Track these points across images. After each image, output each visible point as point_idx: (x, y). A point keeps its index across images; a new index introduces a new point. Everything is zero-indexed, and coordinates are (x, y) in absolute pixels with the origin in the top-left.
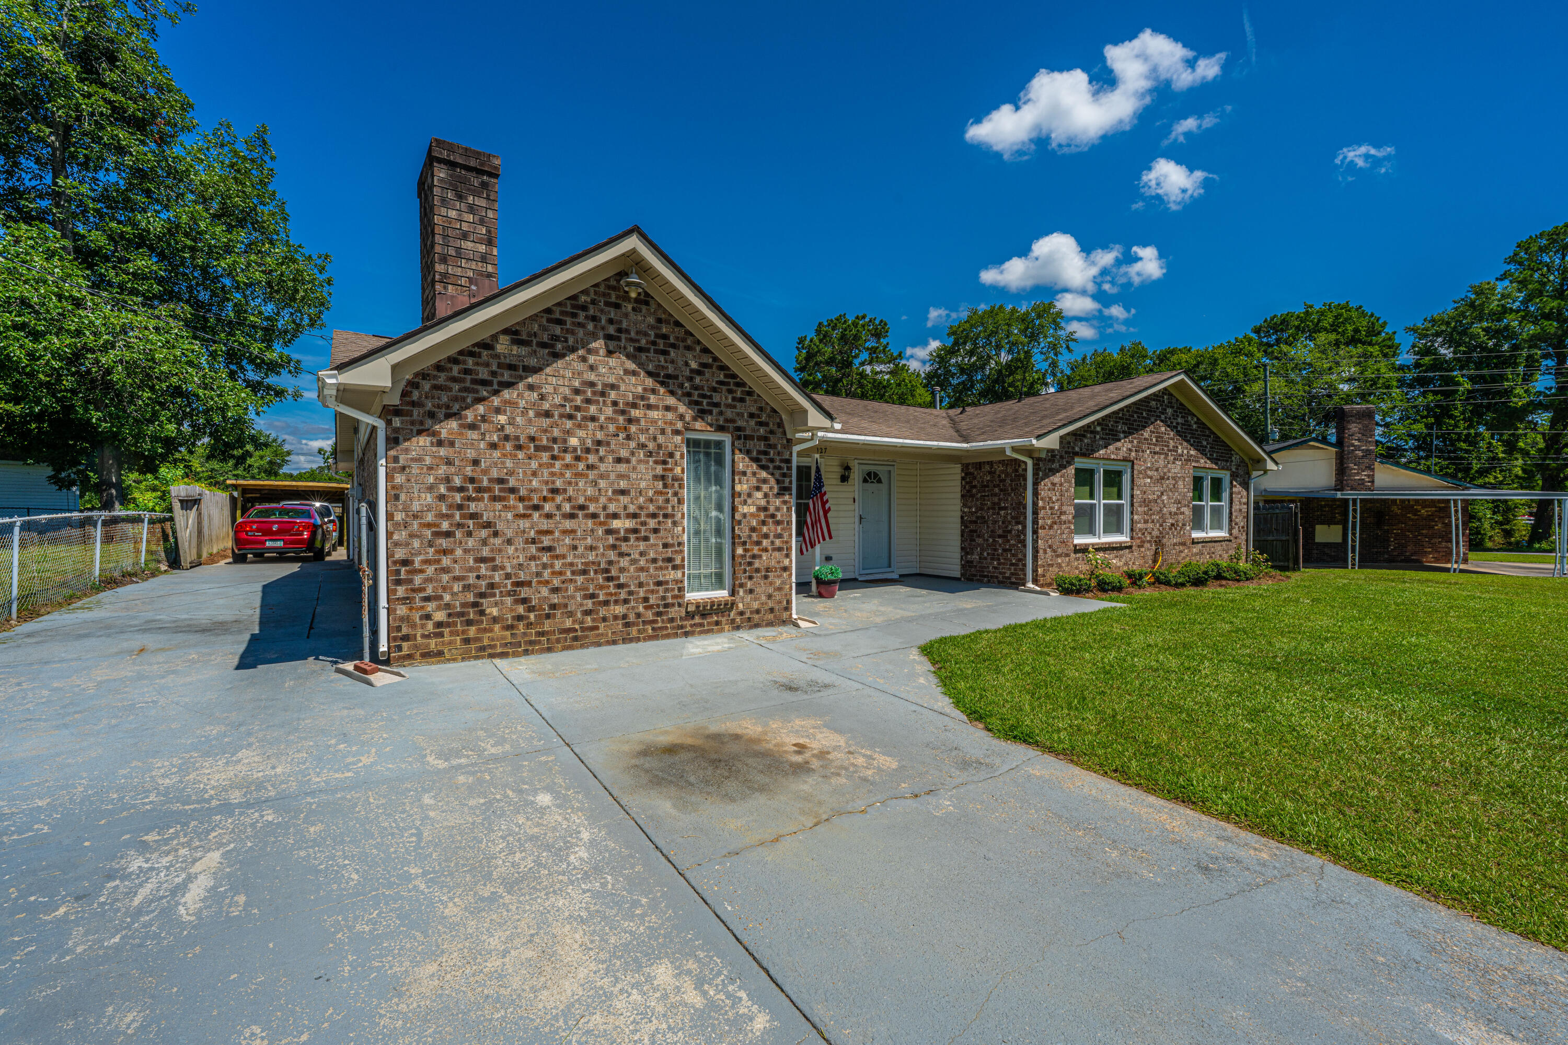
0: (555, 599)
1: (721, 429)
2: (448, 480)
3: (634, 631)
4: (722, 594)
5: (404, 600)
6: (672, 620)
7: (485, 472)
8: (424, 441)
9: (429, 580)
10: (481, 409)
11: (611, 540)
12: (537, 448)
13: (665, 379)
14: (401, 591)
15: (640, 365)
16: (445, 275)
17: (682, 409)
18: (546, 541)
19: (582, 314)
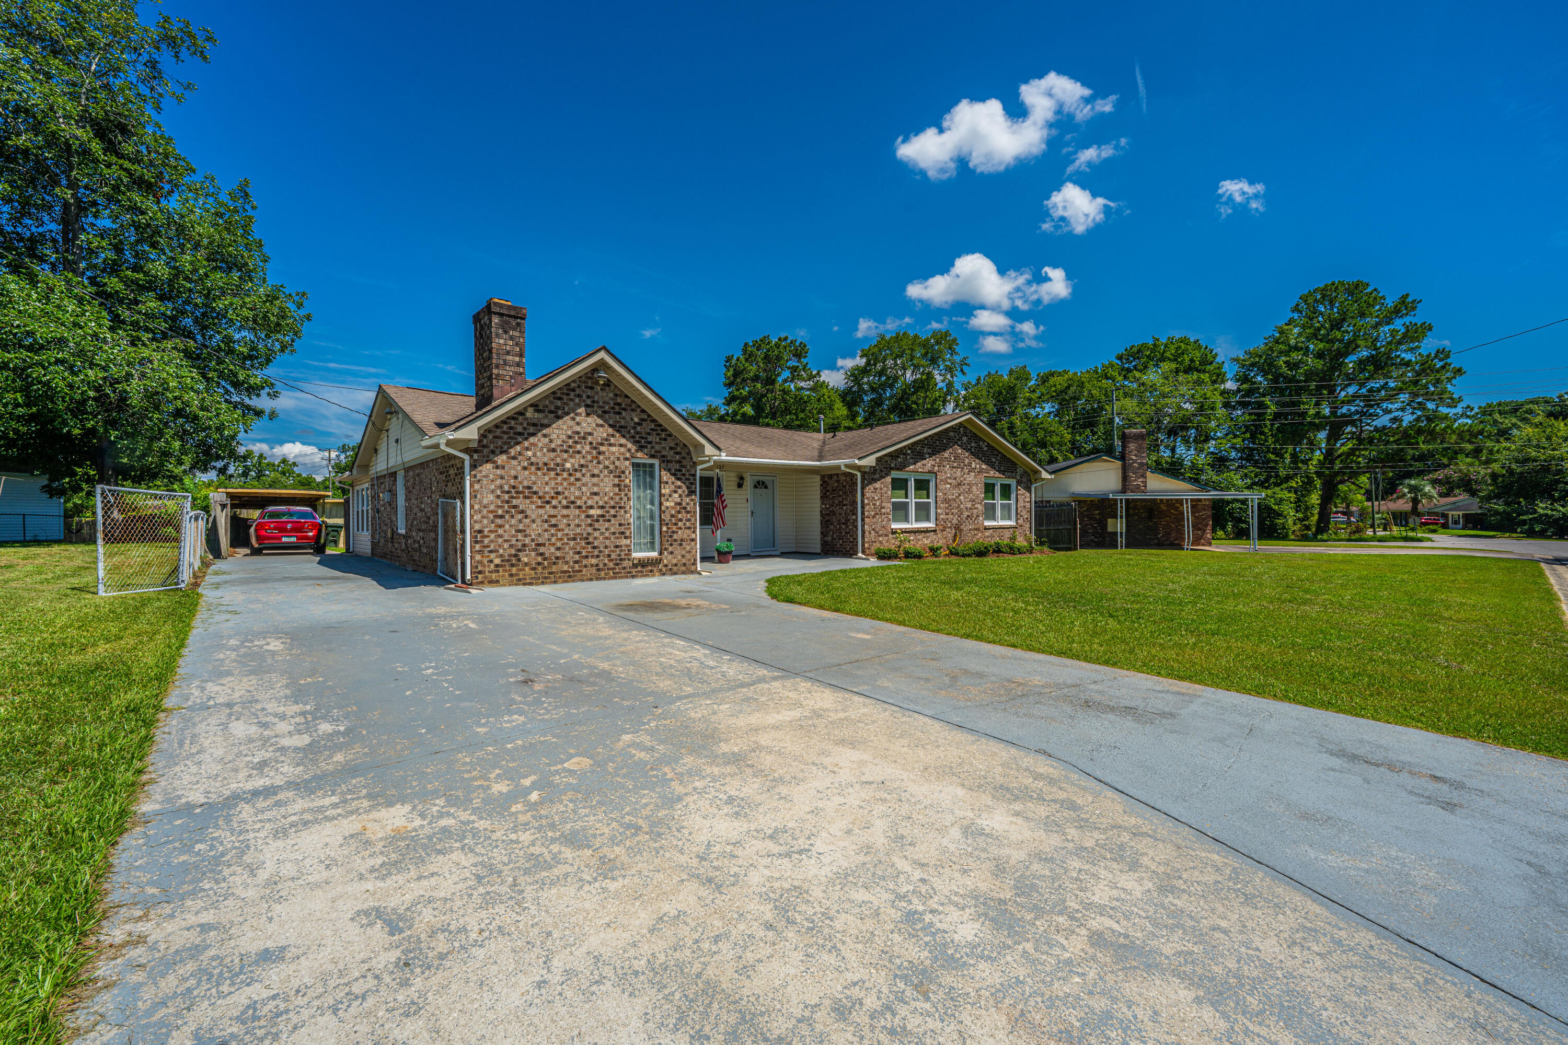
0: (558, 554)
1: (652, 456)
2: (501, 487)
3: (602, 574)
4: (654, 554)
5: (479, 552)
6: (624, 568)
7: (521, 483)
8: (489, 466)
9: (492, 541)
10: (518, 448)
11: (589, 521)
12: (549, 469)
13: (619, 429)
14: (478, 547)
15: (605, 421)
16: (498, 375)
17: (630, 445)
18: (553, 521)
19: (572, 394)
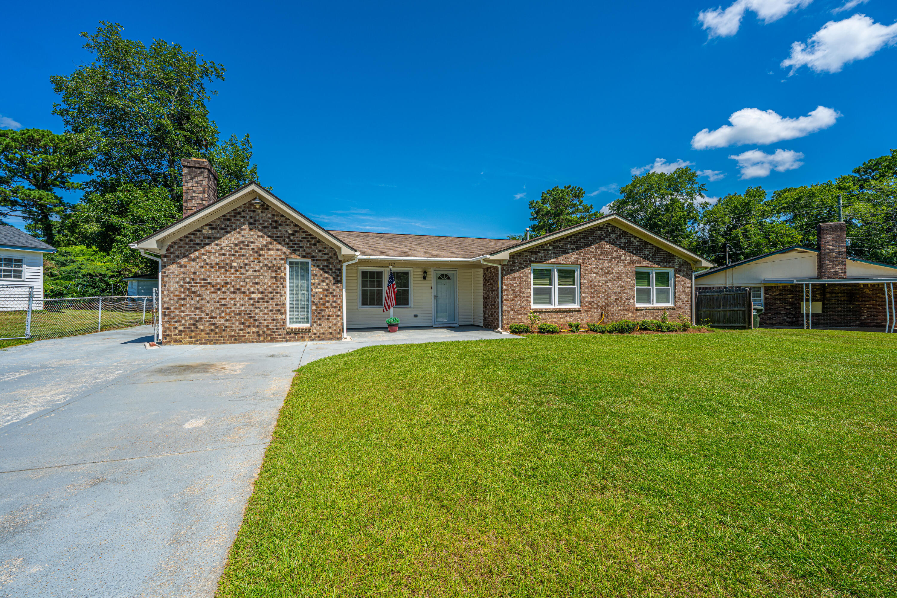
0: (227, 324)
1: (304, 257)
2: (184, 279)
3: (262, 338)
4: (308, 326)
5: (168, 322)
6: (280, 335)
7: (198, 276)
8: (175, 266)
9: (176, 315)
10: (197, 254)
11: (251, 302)
12: (219, 267)
13: (277, 239)
14: (166, 319)
15: (265, 233)
16: (187, 207)
17: (284, 249)
18: (223, 302)
19: (238, 216)
